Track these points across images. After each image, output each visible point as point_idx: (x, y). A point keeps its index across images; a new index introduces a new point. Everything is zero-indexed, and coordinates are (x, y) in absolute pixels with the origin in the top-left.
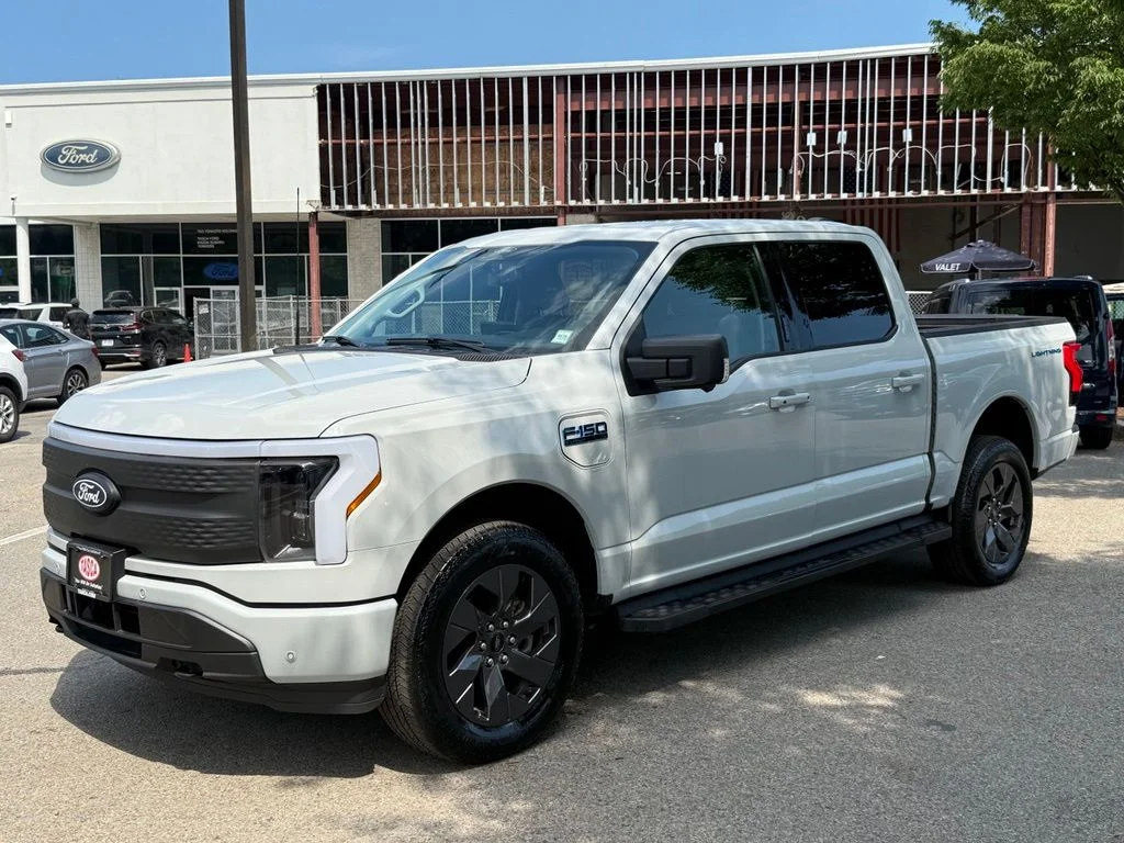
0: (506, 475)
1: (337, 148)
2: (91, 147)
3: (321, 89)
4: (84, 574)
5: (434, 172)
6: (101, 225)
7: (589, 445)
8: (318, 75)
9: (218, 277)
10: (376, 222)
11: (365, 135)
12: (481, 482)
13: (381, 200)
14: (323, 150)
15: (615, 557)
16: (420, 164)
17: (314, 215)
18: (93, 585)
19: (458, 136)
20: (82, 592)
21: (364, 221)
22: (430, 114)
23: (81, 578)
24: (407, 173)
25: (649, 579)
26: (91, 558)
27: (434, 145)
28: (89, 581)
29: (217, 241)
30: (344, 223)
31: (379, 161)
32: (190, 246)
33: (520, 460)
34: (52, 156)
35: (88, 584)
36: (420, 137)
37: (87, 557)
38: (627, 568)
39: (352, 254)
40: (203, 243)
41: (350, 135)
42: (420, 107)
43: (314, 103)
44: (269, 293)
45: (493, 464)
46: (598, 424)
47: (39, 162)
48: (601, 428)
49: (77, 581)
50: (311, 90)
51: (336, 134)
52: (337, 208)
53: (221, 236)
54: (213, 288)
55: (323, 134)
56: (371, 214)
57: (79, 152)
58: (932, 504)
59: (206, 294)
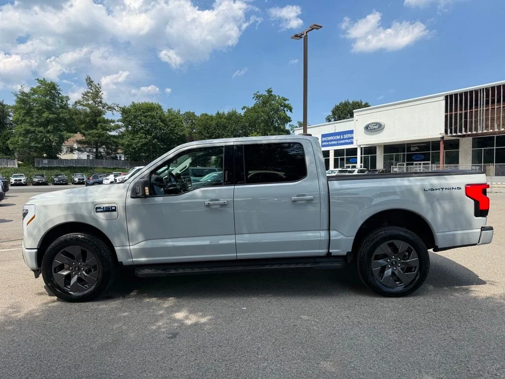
0: (71, 219)
1: (451, 115)
2: (377, 124)
3: (446, 97)
5: (487, 119)
6: (384, 146)
7: (107, 213)
8: (445, 93)
9: (416, 159)
10: (471, 139)
11: (461, 110)
12: (62, 221)
13: (466, 131)
14: (446, 116)
15: (122, 250)
16: (482, 117)
17: (443, 138)
19: (497, 106)
21: (466, 138)
22: (486, 100)
24: (476, 122)
25: (143, 260)
27: (487, 110)
29: (416, 148)
30: (459, 139)
31: (471, 118)
32: (409, 150)
33: (76, 215)
34: (367, 128)
36: (482, 108)
38: (129, 254)
39: (461, 149)
40: (412, 149)
41: (456, 110)
42: (482, 98)
43: (443, 103)
44: (432, 163)
45: (66, 216)
46: (112, 207)
47: (364, 130)
48: (114, 208)
50: (443, 98)
51: (451, 111)
52: (450, 135)
53: (418, 147)
54: (415, 163)
55: (446, 111)
56: (469, 135)
57: (374, 126)
58: (331, 253)
59: (412, 164)
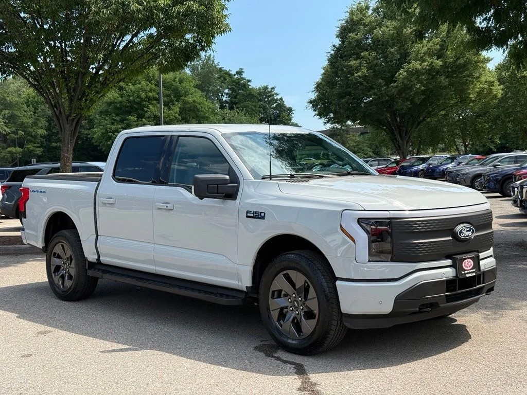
4: (466, 268)
18: (472, 271)
20: (468, 275)
23: (465, 270)
26: (468, 260)
28: (471, 269)
35: (468, 271)
37: (466, 260)
49: (463, 272)
